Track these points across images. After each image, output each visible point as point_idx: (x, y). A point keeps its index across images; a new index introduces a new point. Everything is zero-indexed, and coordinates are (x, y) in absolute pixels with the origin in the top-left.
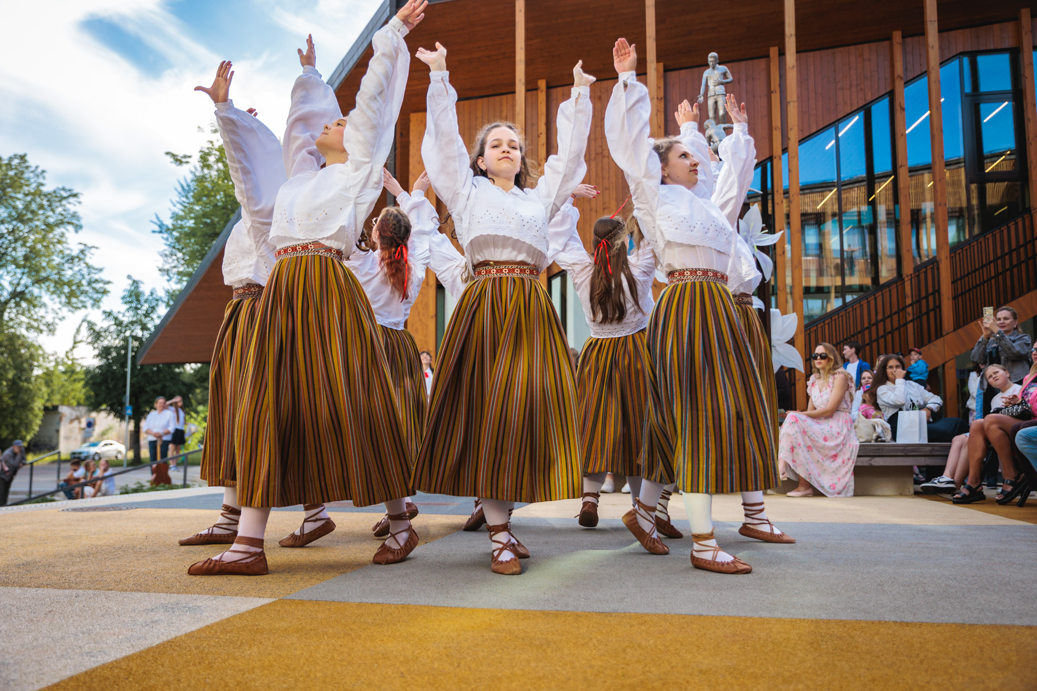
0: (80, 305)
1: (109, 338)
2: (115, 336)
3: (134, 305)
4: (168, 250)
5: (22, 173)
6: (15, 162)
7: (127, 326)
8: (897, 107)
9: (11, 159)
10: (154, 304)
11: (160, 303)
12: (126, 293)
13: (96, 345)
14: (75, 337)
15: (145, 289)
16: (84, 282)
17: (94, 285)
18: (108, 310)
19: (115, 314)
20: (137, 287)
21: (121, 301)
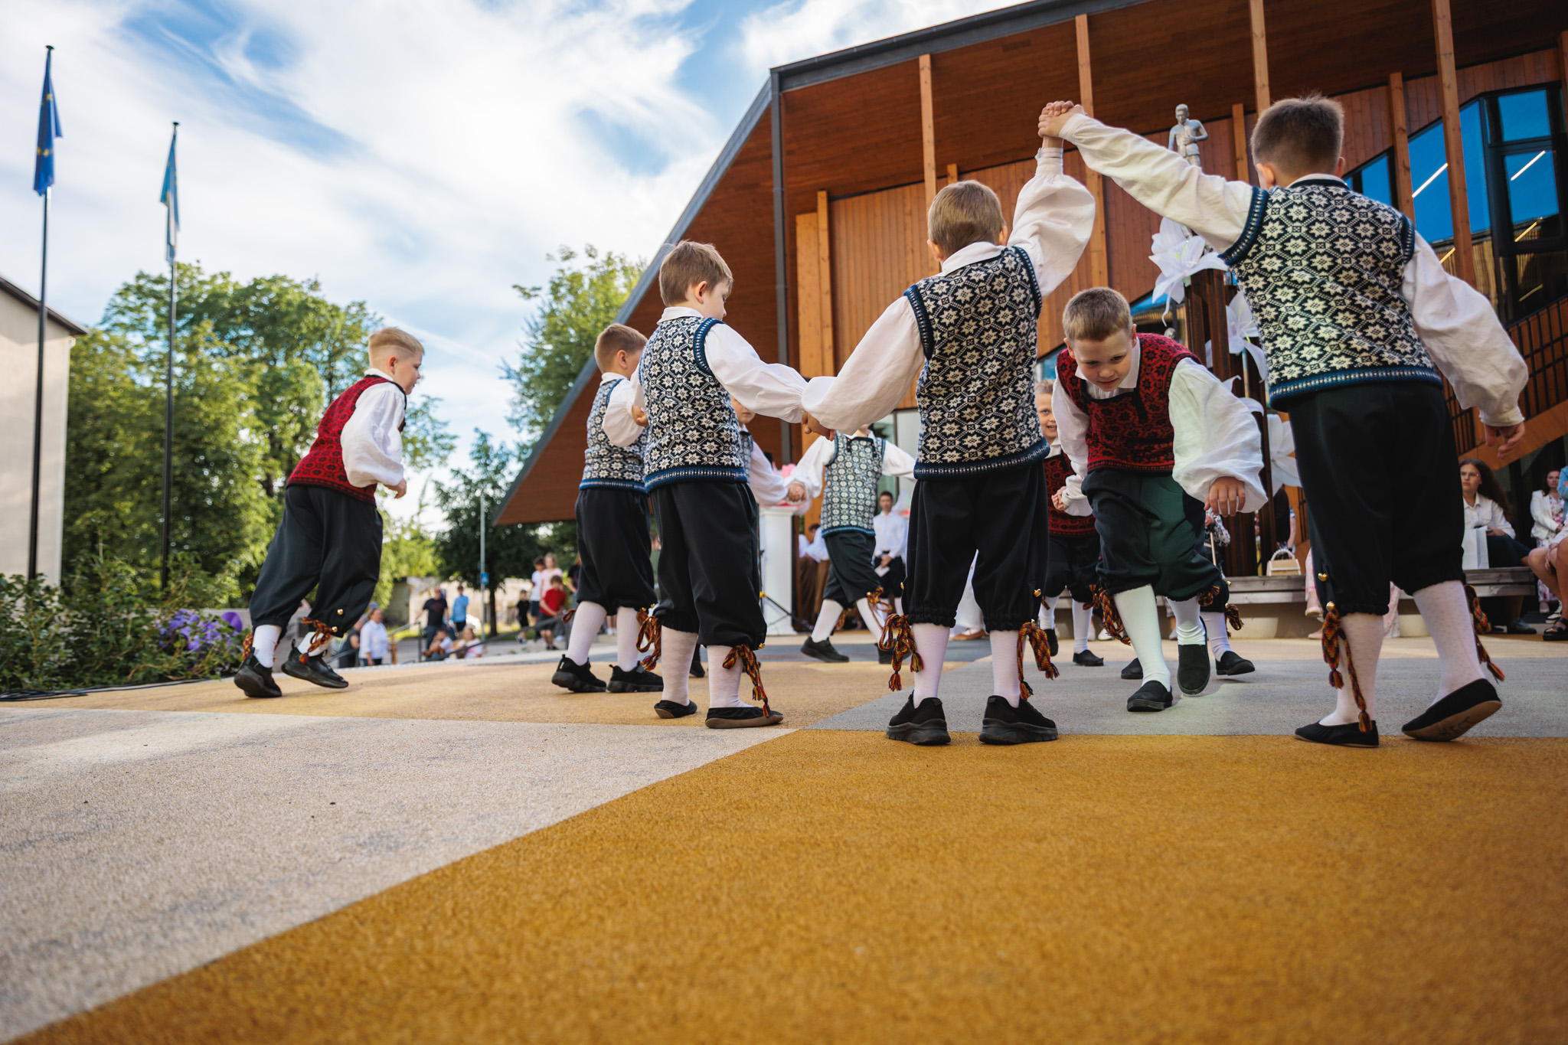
0: (425, 464)
1: (458, 499)
2: (464, 496)
3: (483, 461)
4: (517, 397)
5: (360, 321)
6: (354, 310)
7: (476, 485)
8: (1400, 168)
9: (349, 307)
10: (504, 459)
11: (510, 457)
12: (475, 448)
13: (445, 507)
14: (420, 500)
15: (494, 443)
16: (429, 439)
17: (441, 441)
18: (456, 468)
19: (463, 472)
20: (485, 441)
21: (468, 457)
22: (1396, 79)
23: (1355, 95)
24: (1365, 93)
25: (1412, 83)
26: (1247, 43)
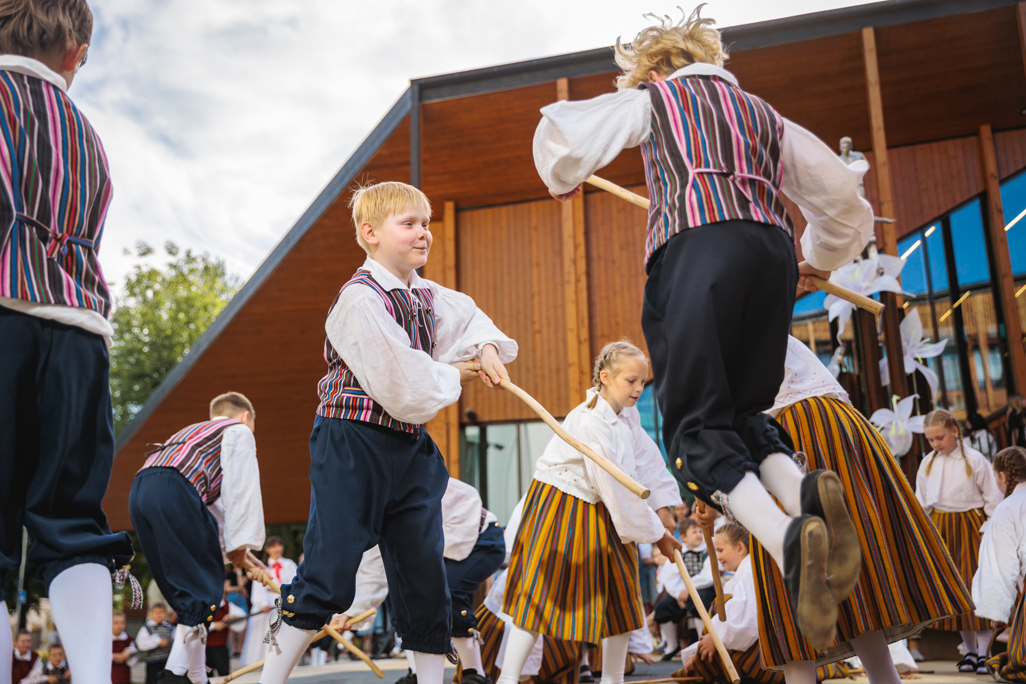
8: (992, 208)
22: (986, 130)
23: (950, 143)
24: (959, 142)
25: (999, 135)
26: (863, 88)
